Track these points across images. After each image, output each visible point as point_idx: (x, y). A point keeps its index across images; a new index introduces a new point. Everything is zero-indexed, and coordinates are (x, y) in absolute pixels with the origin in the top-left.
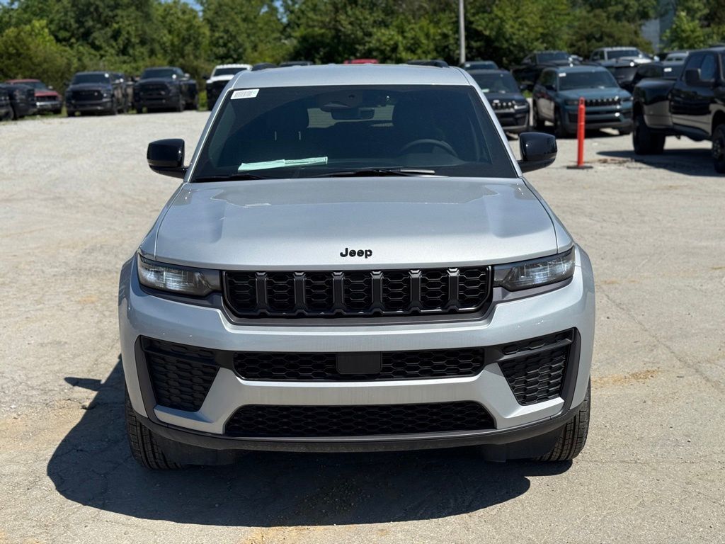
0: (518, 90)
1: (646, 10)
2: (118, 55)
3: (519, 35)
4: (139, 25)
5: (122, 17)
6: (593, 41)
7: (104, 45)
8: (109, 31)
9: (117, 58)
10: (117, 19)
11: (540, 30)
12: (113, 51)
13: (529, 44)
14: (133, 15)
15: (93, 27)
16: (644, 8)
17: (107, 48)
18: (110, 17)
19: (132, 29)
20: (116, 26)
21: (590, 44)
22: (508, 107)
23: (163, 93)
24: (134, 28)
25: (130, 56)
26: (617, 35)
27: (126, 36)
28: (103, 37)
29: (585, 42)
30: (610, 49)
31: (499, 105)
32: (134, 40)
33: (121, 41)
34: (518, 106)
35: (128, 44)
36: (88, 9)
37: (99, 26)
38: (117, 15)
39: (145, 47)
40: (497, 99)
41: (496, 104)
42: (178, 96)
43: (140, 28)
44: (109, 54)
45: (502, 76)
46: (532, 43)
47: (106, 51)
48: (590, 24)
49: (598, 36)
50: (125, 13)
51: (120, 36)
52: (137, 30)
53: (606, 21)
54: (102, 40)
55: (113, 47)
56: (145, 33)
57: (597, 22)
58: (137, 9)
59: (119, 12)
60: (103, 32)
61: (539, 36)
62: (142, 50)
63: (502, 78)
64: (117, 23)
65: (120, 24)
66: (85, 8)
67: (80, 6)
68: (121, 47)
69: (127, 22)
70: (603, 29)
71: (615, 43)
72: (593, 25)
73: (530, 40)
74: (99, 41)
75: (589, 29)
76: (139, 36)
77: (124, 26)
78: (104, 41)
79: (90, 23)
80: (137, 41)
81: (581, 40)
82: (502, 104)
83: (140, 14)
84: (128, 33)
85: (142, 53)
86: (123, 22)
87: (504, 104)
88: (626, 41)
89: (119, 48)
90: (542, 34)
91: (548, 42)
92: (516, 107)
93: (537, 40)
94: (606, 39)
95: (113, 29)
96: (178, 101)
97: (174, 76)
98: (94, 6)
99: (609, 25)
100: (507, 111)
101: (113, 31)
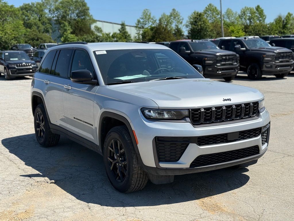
0: (30, 59)
1: (48, 29)
3: (4, 37)
6: (35, 41)
11: (13, 35)
13: (10, 41)
16: (47, 28)
21: (34, 42)
22: (29, 65)
26: (44, 39)
29: (31, 41)
30: (47, 44)
31: (25, 65)
34: (33, 65)
40: (24, 62)
41: (24, 64)
45: (20, 53)
46: (11, 41)
48: (32, 34)
49: (36, 39)
53: (39, 33)
57: (35, 33)
61: (13, 38)
63: (20, 54)
70: (38, 36)
71: (44, 42)
72: (33, 34)
73: (10, 39)
75: (32, 36)
81: (30, 40)
82: (26, 64)
87: (27, 64)
88: (47, 41)
90: (14, 37)
91: (18, 41)
92: (32, 66)
93: (12, 39)
94: (40, 40)
99: (40, 34)
100: (29, 67)
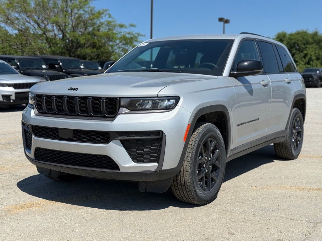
2: (305, 65)
4: (317, 52)
5: (309, 48)
7: (299, 60)
8: (302, 54)
9: (304, 66)
10: (307, 49)
12: (303, 63)
14: (314, 47)
15: (295, 53)
17: (300, 62)
18: (304, 48)
19: (313, 53)
20: (306, 52)
23: (310, 79)
24: (314, 53)
25: (311, 65)
27: (310, 56)
28: (299, 57)
32: (314, 58)
33: (307, 59)
35: (310, 59)
36: (294, 45)
37: (298, 52)
38: (307, 47)
39: (318, 61)
42: (318, 81)
43: (317, 53)
44: (301, 64)
47: (300, 63)
50: (311, 46)
51: (307, 56)
52: (315, 53)
54: (298, 58)
55: (303, 61)
56: (319, 55)
58: (317, 44)
59: (308, 46)
60: (299, 55)
62: (317, 62)
64: (306, 51)
65: (308, 51)
66: (293, 45)
67: (291, 44)
68: (307, 61)
69: (311, 50)
74: (297, 59)
76: (316, 56)
77: (309, 52)
78: (300, 59)
79: (295, 51)
80: (315, 58)
83: (317, 46)
84: (311, 55)
85: (317, 64)
86: (309, 50)
89: (306, 61)
95: (304, 53)
96: (318, 82)
97: (318, 72)
98: (297, 44)
101: (304, 54)
